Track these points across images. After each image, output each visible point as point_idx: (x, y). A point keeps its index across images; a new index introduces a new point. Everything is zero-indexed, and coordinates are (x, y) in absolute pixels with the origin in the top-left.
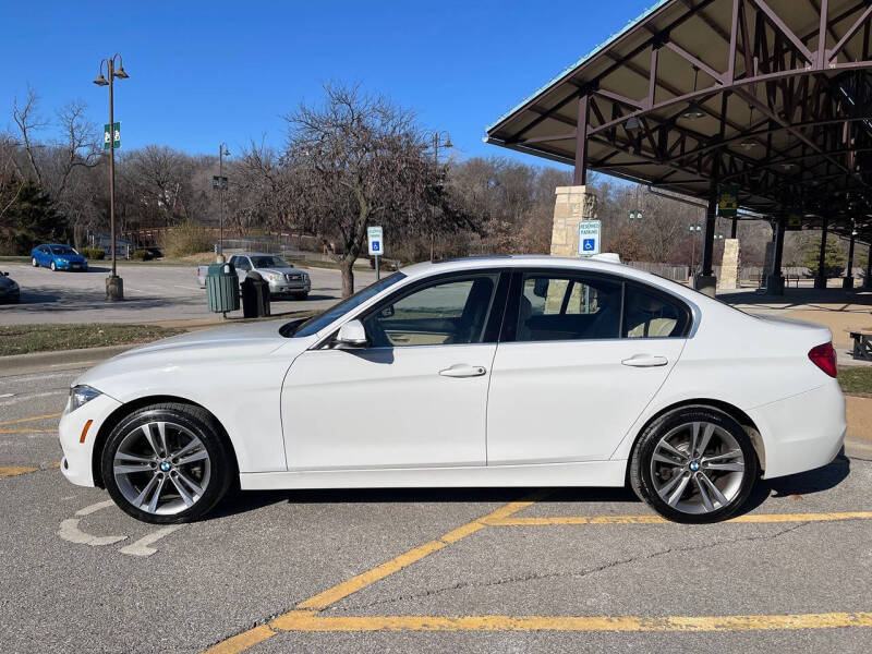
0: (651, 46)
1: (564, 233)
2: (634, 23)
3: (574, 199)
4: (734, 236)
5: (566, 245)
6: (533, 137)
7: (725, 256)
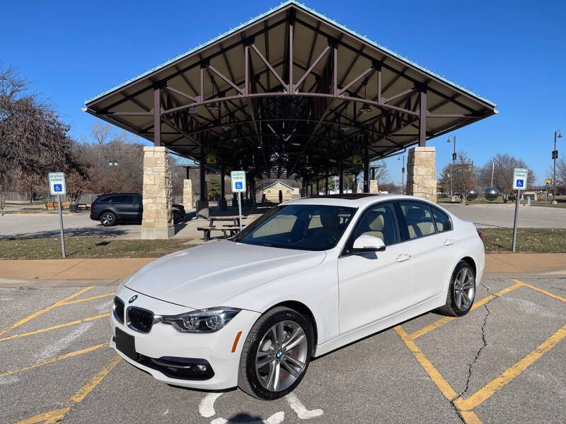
0: (199, 66)
1: (152, 177)
2: (192, 51)
3: (157, 155)
4: (188, 178)
5: (155, 185)
6: (118, 112)
7: (184, 190)
